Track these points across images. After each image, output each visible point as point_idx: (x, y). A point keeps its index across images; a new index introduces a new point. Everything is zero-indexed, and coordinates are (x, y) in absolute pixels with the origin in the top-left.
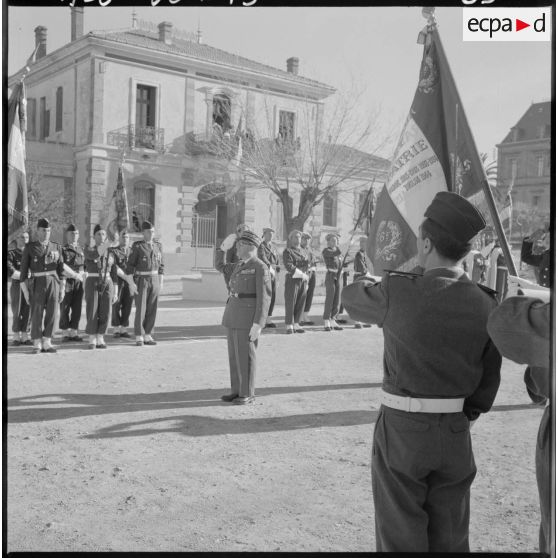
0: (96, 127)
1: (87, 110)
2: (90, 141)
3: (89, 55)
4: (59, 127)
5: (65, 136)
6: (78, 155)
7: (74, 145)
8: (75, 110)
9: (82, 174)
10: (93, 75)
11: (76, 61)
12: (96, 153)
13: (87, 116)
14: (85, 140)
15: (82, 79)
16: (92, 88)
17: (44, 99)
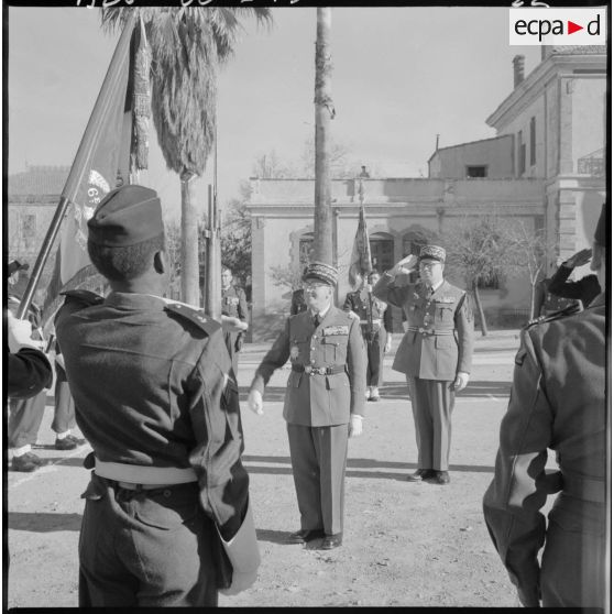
0: (563, 155)
1: (556, 138)
2: (558, 172)
3: (556, 76)
4: (533, 161)
5: (538, 170)
6: (548, 188)
7: (545, 179)
8: (546, 140)
9: (552, 210)
10: (559, 97)
11: (545, 86)
12: (563, 184)
13: (556, 145)
14: (554, 171)
15: (551, 104)
16: (559, 112)
17: (520, 132)
